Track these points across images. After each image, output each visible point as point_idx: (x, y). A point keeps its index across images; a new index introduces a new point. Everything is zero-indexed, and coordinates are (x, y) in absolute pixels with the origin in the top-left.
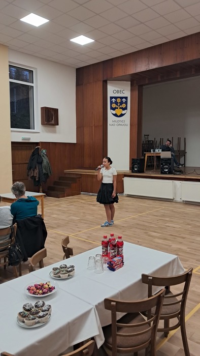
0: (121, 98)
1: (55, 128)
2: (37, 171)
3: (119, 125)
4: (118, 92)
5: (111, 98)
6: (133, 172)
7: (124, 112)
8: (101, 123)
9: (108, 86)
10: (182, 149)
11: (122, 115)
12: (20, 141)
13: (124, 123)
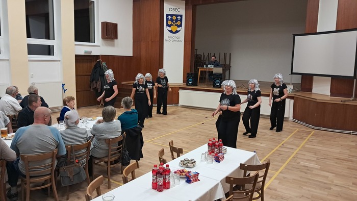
0: (177, 16)
1: (114, 41)
2: (99, 83)
4: (173, 10)
5: (168, 15)
6: (187, 85)
7: (178, 29)
8: (158, 39)
9: (165, 4)
10: (228, 63)
11: (177, 32)
12: (83, 54)
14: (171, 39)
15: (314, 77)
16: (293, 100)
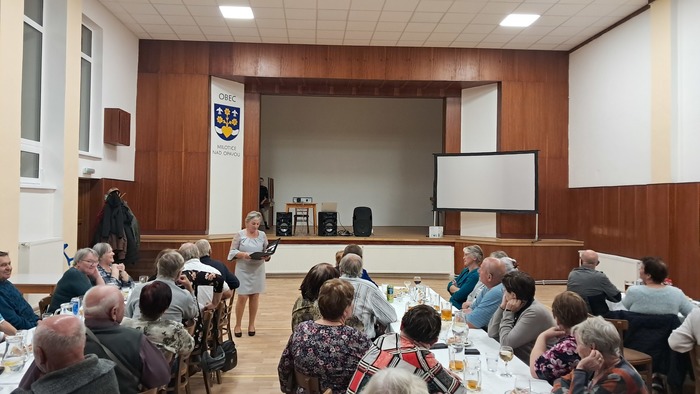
0: (232, 109)
1: (115, 149)
2: (123, 240)
3: (227, 153)
4: (226, 97)
5: (217, 106)
7: (234, 133)
9: (212, 86)
11: (232, 137)
13: (234, 151)
14: (223, 151)
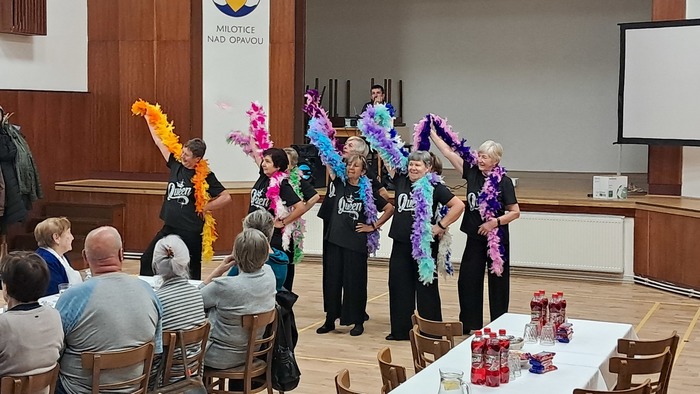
1: (31, 42)
3: (237, 39)
7: (250, 2)
8: (185, 32)
11: (245, 11)
13: (251, 35)
14: (227, 35)
15: (685, 149)
16: (632, 220)
